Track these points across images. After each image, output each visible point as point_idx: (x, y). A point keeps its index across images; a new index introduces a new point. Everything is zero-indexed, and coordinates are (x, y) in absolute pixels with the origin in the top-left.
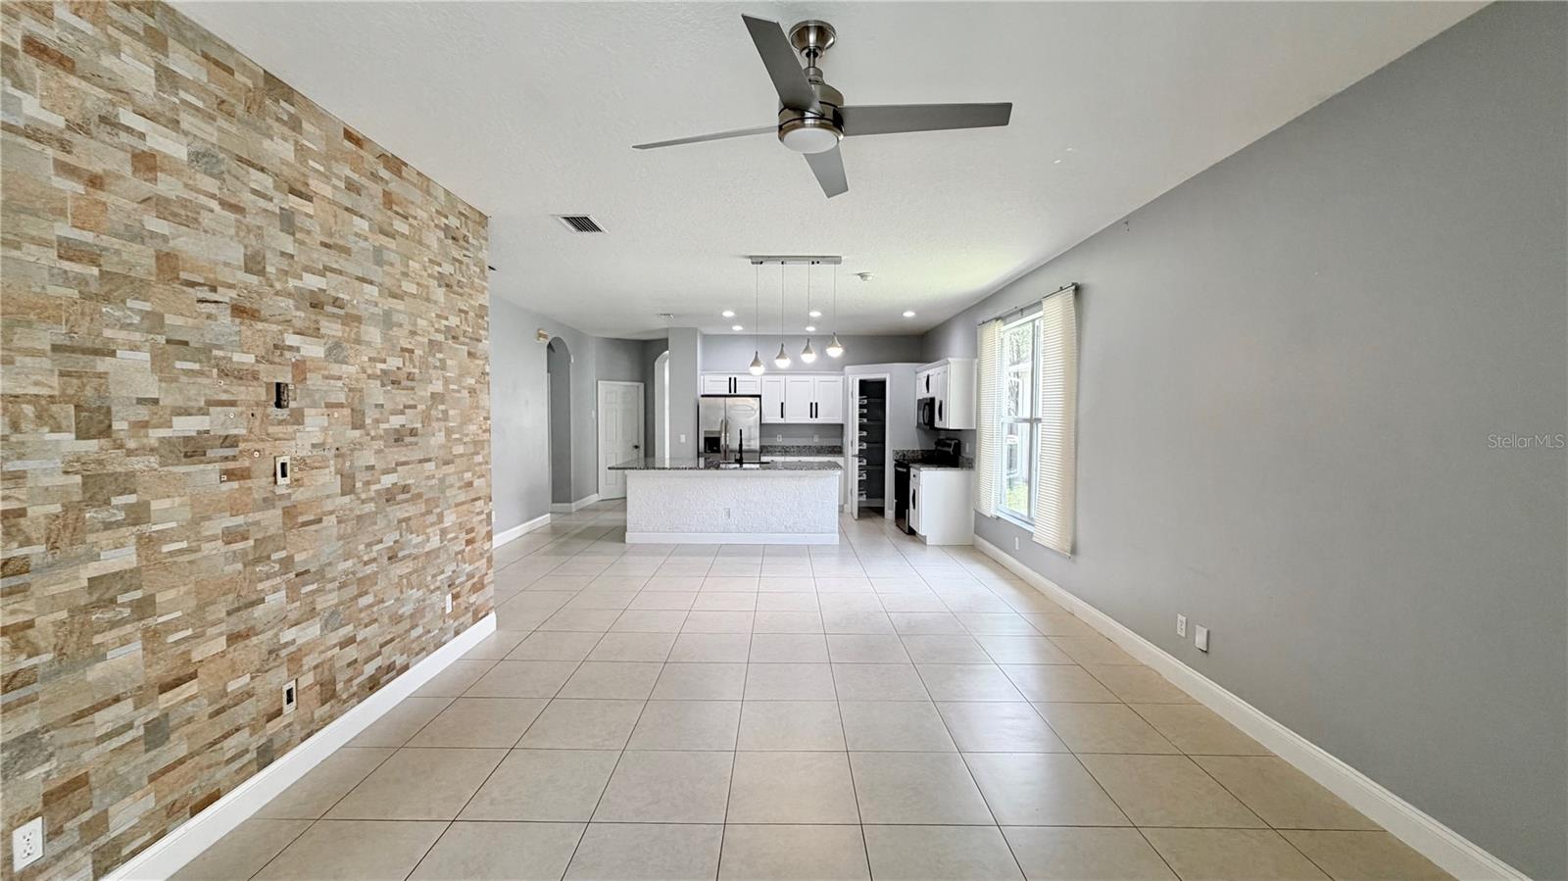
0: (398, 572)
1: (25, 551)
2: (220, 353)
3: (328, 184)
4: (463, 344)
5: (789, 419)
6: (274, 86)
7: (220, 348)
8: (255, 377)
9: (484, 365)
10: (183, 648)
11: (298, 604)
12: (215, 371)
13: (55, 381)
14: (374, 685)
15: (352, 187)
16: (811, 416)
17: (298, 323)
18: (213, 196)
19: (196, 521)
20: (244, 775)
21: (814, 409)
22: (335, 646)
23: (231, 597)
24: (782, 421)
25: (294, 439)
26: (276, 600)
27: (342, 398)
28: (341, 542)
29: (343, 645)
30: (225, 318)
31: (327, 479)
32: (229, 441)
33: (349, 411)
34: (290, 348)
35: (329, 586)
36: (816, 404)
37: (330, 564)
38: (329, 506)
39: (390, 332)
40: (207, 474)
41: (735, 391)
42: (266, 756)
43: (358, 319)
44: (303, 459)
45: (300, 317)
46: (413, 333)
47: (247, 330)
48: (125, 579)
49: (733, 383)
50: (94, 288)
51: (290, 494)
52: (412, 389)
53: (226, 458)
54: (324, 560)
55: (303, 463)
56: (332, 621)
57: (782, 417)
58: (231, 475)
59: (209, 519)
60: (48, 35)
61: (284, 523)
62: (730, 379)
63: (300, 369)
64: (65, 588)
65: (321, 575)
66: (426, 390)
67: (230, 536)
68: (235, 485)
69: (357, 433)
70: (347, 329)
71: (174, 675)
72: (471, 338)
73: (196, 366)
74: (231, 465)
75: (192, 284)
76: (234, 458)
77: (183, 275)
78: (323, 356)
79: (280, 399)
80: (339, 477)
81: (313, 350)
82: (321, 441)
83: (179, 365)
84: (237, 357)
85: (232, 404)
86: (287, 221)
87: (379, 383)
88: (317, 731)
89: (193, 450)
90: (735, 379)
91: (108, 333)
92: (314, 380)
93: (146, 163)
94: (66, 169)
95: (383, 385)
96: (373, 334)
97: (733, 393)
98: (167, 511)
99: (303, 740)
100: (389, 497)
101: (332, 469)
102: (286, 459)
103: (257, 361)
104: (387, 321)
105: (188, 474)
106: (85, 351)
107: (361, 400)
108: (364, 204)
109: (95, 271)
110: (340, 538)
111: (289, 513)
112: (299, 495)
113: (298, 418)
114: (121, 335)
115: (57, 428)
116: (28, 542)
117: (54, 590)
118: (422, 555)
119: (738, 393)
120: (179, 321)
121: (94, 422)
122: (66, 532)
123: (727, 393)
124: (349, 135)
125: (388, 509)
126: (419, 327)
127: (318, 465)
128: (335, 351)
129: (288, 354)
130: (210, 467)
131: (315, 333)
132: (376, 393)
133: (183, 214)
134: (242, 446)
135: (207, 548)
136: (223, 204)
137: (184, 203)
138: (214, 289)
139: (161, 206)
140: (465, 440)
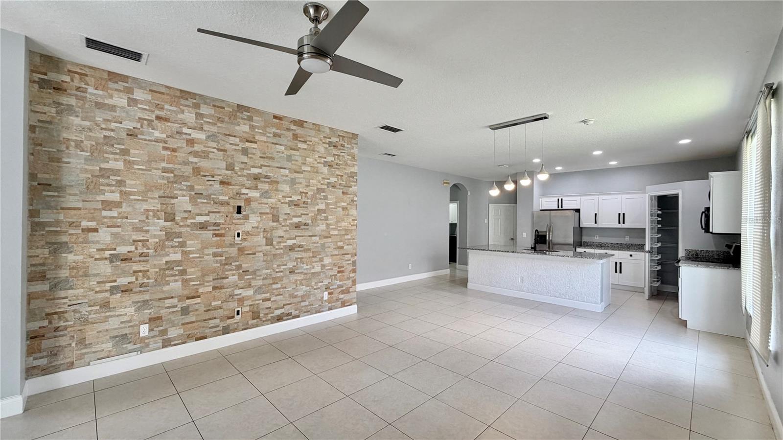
0: (295, 278)
1: (148, 251)
2: (215, 197)
3: (265, 136)
4: (339, 189)
5: (601, 224)
6: (241, 108)
7: (214, 195)
8: (228, 204)
9: (353, 197)
10: (195, 287)
11: (243, 282)
12: (212, 202)
13: (159, 206)
14: (279, 319)
15: (275, 135)
16: (619, 223)
17: (248, 185)
18: (214, 148)
19: (203, 248)
20: (216, 334)
21: (622, 218)
22: (260, 300)
23: (215, 274)
24: (596, 226)
25: (244, 225)
26: (233, 278)
27: (268, 211)
28: (265, 263)
29: (265, 300)
30: (217, 186)
31: (260, 239)
32: (215, 224)
33: (271, 216)
34: (244, 194)
35: (258, 278)
36: (624, 214)
37: (259, 270)
38: (259, 249)
39: (295, 186)
40: (208, 234)
41: (562, 207)
42: (226, 331)
43: (277, 182)
44: (248, 232)
45: (248, 183)
46: (308, 186)
47: (225, 189)
48: (178, 263)
49: (560, 202)
50: (172, 179)
51: (241, 244)
52: (307, 207)
53: (215, 230)
54: (255, 268)
55: (248, 233)
56: (259, 290)
57: (596, 223)
58: (216, 235)
59: (208, 248)
60: (161, 113)
61: (238, 253)
62: (558, 199)
63: (248, 201)
64: (159, 262)
65: (254, 273)
66: (315, 208)
67: (215, 255)
68: (218, 238)
69: (275, 224)
70: (272, 186)
71: (192, 295)
72: (344, 186)
73: (205, 201)
74: (217, 232)
75: (205, 176)
76: (218, 230)
77: (202, 173)
78: (259, 196)
79: (239, 210)
80: (265, 239)
81: (254, 194)
82: (257, 226)
83: (199, 200)
84: (221, 198)
85: (219, 212)
86: (245, 151)
87: (287, 205)
88: (250, 328)
89: (203, 226)
90: (562, 199)
91: (175, 192)
92: (254, 205)
93: (191, 142)
94: (165, 148)
95: (289, 206)
96: (286, 188)
97: (560, 208)
98: (192, 245)
99: (243, 330)
100: (292, 248)
101: (262, 236)
102: (240, 231)
103: (229, 199)
104: (293, 182)
105: (201, 234)
106: (168, 197)
107: (278, 211)
108: (284, 141)
109: (172, 175)
110: (264, 261)
111: (241, 250)
112: (245, 244)
113: (246, 218)
114: (180, 193)
115: (159, 219)
116: (149, 249)
117: (155, 262)
118: (310, 273)
119: (563, 208)
120: (200, 187)
121: (170, 217)
122: (160, 247)
123: (557, 208)
124: (275, 117)
125: (290, 253)
126: (311, 183)
127: (254, 234)
128: (265, 194)
129: (242, 196)
130: (209, 232)
131: (256, 188)
132: (286, 209)
133: (205, 155)
134: (221, 226)
135: (206, 257)
136: (218, 150)
137: (203, 152)
138: (213, 177)
139: (196, 154)
140: (339, 228)
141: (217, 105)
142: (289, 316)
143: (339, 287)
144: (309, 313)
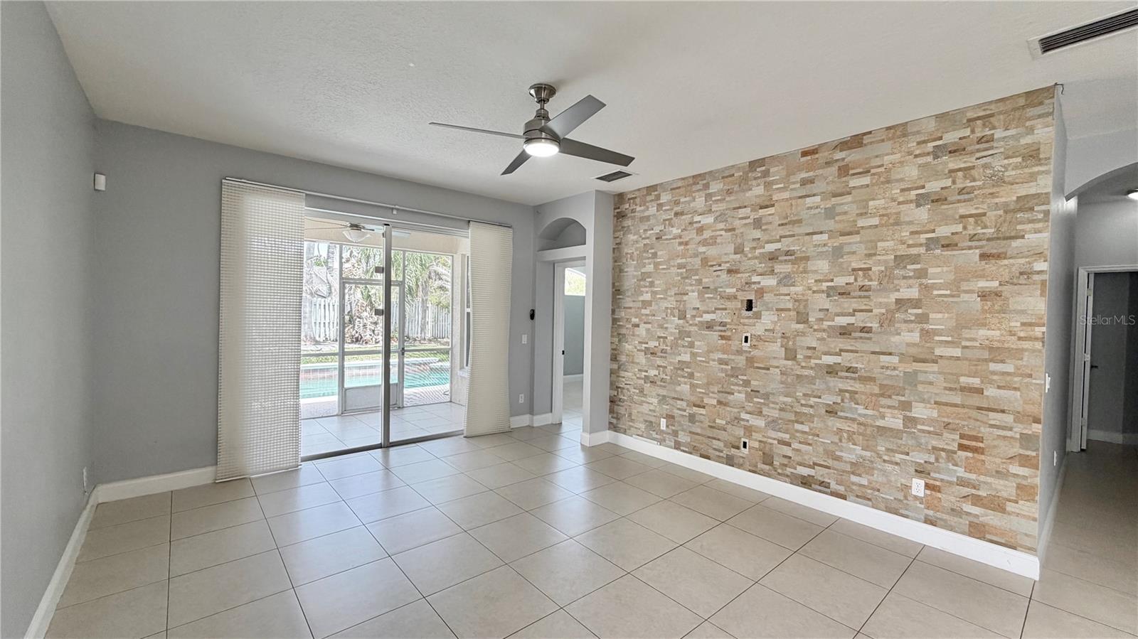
0: (839, 425)
1: (667, 348)
2: (721, 290)
3: (787, 190)
6: (753, 165)
7: (721, 287)
8: (735, 297)
10: (701, 395)
11: (752, 405)
12: (719, 297)
13: (675, 303)
14: (806, 482)
15: (804, 182)
17: (760, 270)
18: (722, 230)
19: (710, 351)
20: (718, 459)
22: (774, 439)
23: (720, 386)
25: (755, 326)
26: (740, 397)
27: (790, 305)
28: (782, 386)
29: (782, 442)
30: (724, 276)
31: (776, 349)
32: (723, 324)
33: (795, 313)
34: (755, 283)
35: (772, 405)
37: (773, 394)
38: (775, 363)
39: (841, 260)
40: (714, 336)
42: (730, 461)
43: (807, 259)
44: (759, 336)
45: (761, 267)
46: (870, 256)
47: (734, 279)
48: (687, 364)
50: (685, 275)
51: (750, 352)
52: (868, 297)
53: (721, 331)
54: (769, 390)
55: (759, 338)
56: (772, 423)
58: (722, 337)
59: (713, 352)
60: (677, 209)
61: (747, 364)
63: (761, 292)
64: (673, 361)
65: (766, 396)
66: (889, 297)
67: (721, 362)
68: (724, 342)
69: (801, 326)
70: (796, 266)
71: (698, 403)
72: (990, 240)
73: (712, 296)
74: (723, 334)
75: (712, 266)
76: (725, 331)
77: (709, 264)
78: (775, 284)
79: (750, 305)
80: (783, 349)
81: (770, 282)
82: (772, 328)
83: (707, 296)
84: (728, 290)
85: (725, 309)
86: (758, 224)
87: (824, 295)
88: (759, 474)
89: (709, 326)
91: (687, 288)
92: (767, 297)
93: (700, 230)
94: (680, 244)
95: (829, 296)
96: (823, 266)
98: (700, 346)
99: (750, 471)
100: (831, 371)
101: (779, 344)
102: (749, 335)
103: (737, 291)
104: (838, 252)
105: (707, 334)
106: (681, 294)
107: (806, 306)
108: (820, 186)
109: (685, 270)
110: (782, 383)
111: (750, 361)
112: (755, 353)
113: (758, 316)
114: (690, 288)
115: (674, 316)
116: (667, 346)
118: (872, 426)
120: (707, 280)
121: (682, 316)
122: (675, 346)
124: (805, 154)
125: (828, 378)
126: (879, 249)
127: (768, 340)
128: (786, 280)
129: (753, 286)
130: (715, 333)
131: (772, 272)
132: (822, 301)
133: (712, 242)
134: (728, 326)
135: (712, 363)
136: (727, 231)
137: (712, 237)
138: (720, 265)
139: (704, 243)
140: (964, 343)
141: (725, 175)
142: (823, 487)
143: (962, 482)
144: (870, 503)
